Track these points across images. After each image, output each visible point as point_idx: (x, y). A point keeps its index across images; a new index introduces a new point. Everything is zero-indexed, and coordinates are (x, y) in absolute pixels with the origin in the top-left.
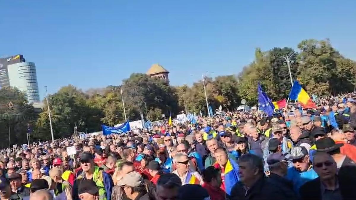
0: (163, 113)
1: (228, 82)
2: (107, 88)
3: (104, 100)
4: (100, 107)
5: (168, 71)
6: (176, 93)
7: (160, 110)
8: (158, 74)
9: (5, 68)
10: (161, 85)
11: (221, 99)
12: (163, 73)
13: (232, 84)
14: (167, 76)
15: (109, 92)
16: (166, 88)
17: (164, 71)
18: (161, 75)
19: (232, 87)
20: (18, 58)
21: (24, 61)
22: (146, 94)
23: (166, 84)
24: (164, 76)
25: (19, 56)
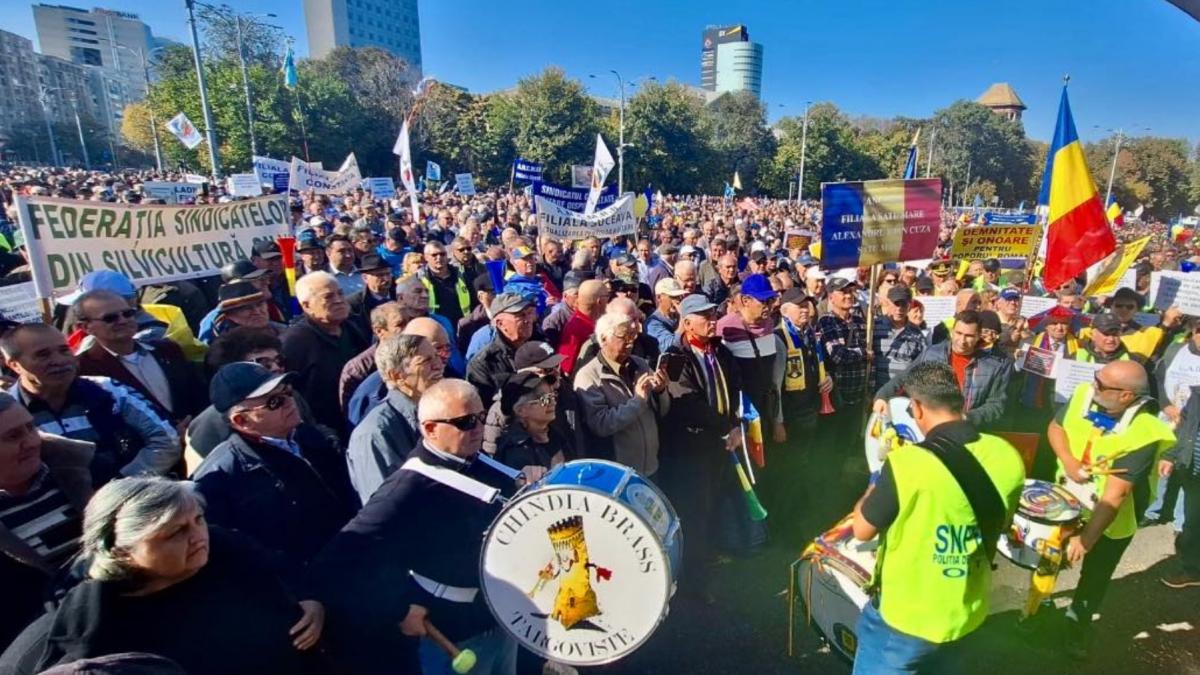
0: (995, 194)
1: (1165, 156)
2: (894, 120)
3: (886, 145)
4: (876, 157)
5: (1025, 104)
6: (1033, 157)
7: (994, 186)
8: (1000, 107)
9: (713, 49)
10: (1009, 135)
11: (1142, 190)
12: (1012, 106)
13: (1176, 162)
14: (1019, 115)
15: (898, 130)
16: (1018, 143)
17: (1017, 102)
18: (1008, 110)
19: (1171, 168)
20: (737, 33)
21: (747, 40)
22: (974, 147)
23: (1020, 134)
24: (1012, 116)
25: (739, 28)
